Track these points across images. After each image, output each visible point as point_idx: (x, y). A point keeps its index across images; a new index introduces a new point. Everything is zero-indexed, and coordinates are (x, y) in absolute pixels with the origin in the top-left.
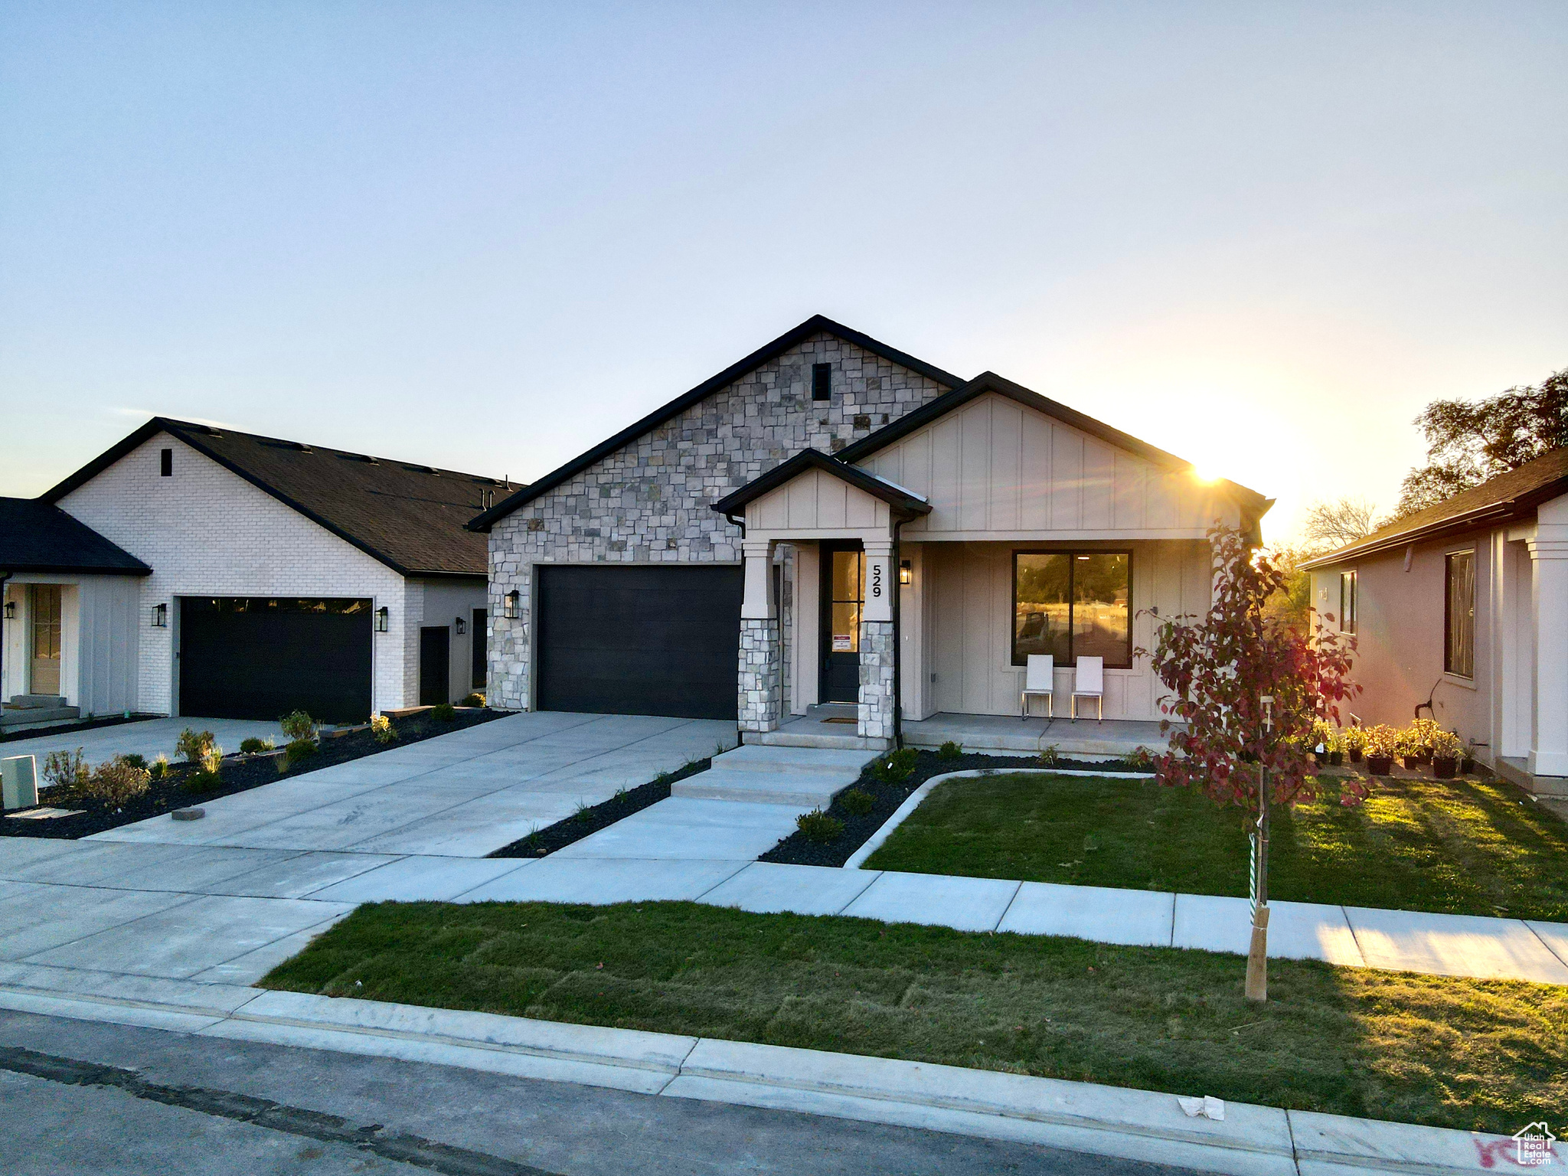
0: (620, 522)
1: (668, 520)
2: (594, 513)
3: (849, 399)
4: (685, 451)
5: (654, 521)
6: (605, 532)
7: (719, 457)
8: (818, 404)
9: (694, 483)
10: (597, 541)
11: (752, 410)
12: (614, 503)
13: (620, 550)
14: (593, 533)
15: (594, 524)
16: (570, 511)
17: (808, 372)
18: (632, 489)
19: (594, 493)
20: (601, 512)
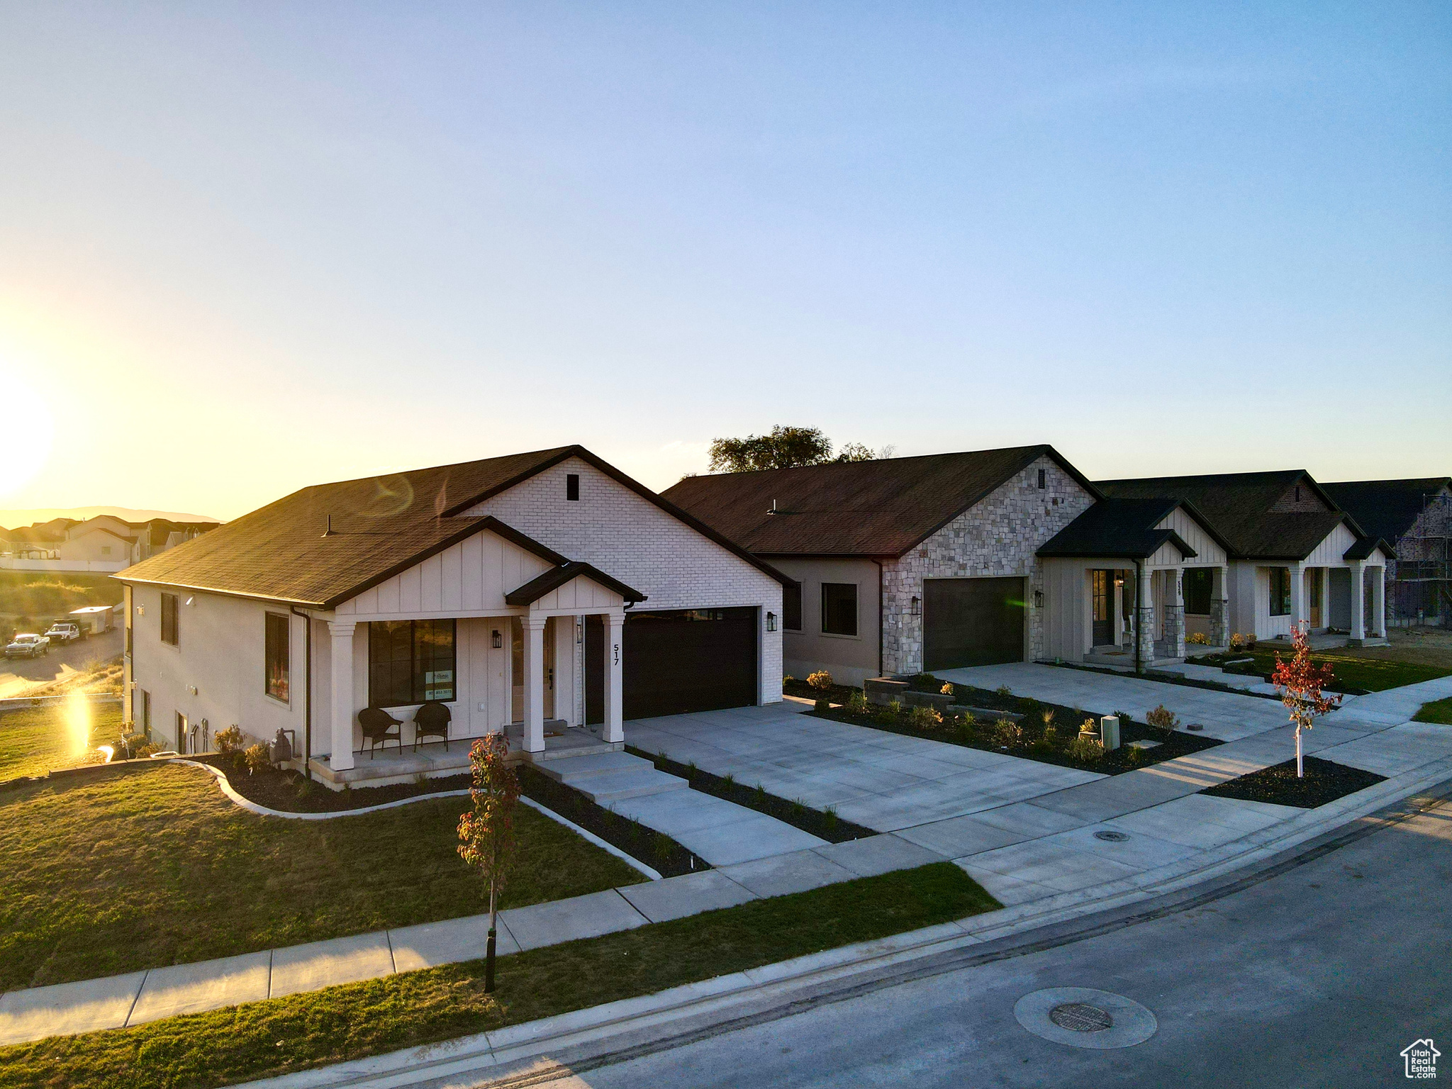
0: (964, 553)
1: (985, 551)
2: (952, 546)
3: (1051, 489)
4: (991, 511)
5: (979, 551)
6: (957, 558)
7: (1003, 516)
8: (1041, 490)
9: (995, 530)
10: (953, 563)
11: (1017, 490)
12: (961, 541)
13: (964, 569)
14: (951, 559)
15: (952, 553)
16: (940, 545)
17: (1037, 472)
18: (969, 532)
19: (952, 535)
20: (955, 546)
